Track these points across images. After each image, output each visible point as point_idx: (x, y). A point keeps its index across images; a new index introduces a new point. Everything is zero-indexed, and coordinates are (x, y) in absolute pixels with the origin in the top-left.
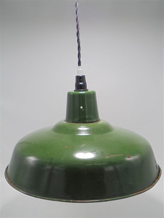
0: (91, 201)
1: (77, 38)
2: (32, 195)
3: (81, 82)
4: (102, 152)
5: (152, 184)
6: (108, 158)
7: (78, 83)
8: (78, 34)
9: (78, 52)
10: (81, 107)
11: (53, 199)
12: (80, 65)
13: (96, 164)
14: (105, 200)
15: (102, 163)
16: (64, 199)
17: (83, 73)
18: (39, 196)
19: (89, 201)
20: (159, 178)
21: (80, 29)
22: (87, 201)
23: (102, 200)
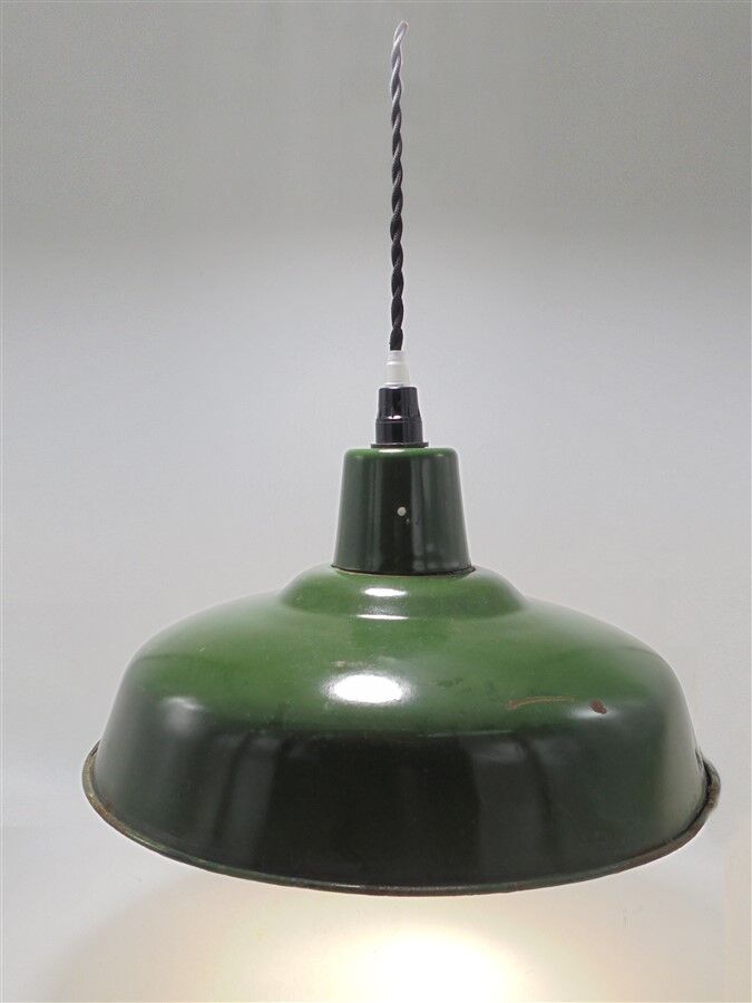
4: (490, 685)
6: (515, 707)
7: (389, 417)
10: (402, 511)
12: (399, 348)
15: (492, 727)
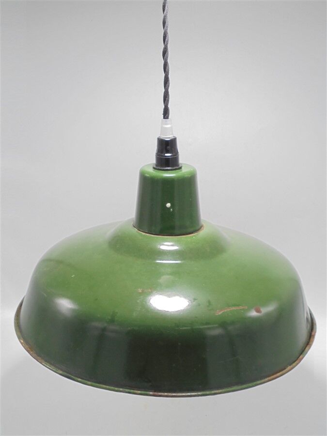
0: (187, 394)
1: (163, 62)
2: (76, 378)
3: (168, 152)
4: (209, 302)
5: (298, 357)
6: (220, 313)
7: (163, 155)
8: (165, 53)
9: (164, 90)
10: (168, 205)
11: (116, 389)
12: (167, 118)
13: (198, 327)
14: (213, 392)
15: (209, 324)
16: (137, 390)
17: (172, 134)
18: (89, 381)
19: (183, 394)
20: (310, 343)
21: (169, 43)
22: (180, 394)
23: (208, 393)
